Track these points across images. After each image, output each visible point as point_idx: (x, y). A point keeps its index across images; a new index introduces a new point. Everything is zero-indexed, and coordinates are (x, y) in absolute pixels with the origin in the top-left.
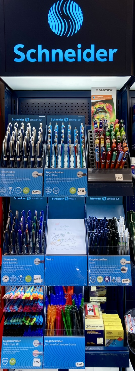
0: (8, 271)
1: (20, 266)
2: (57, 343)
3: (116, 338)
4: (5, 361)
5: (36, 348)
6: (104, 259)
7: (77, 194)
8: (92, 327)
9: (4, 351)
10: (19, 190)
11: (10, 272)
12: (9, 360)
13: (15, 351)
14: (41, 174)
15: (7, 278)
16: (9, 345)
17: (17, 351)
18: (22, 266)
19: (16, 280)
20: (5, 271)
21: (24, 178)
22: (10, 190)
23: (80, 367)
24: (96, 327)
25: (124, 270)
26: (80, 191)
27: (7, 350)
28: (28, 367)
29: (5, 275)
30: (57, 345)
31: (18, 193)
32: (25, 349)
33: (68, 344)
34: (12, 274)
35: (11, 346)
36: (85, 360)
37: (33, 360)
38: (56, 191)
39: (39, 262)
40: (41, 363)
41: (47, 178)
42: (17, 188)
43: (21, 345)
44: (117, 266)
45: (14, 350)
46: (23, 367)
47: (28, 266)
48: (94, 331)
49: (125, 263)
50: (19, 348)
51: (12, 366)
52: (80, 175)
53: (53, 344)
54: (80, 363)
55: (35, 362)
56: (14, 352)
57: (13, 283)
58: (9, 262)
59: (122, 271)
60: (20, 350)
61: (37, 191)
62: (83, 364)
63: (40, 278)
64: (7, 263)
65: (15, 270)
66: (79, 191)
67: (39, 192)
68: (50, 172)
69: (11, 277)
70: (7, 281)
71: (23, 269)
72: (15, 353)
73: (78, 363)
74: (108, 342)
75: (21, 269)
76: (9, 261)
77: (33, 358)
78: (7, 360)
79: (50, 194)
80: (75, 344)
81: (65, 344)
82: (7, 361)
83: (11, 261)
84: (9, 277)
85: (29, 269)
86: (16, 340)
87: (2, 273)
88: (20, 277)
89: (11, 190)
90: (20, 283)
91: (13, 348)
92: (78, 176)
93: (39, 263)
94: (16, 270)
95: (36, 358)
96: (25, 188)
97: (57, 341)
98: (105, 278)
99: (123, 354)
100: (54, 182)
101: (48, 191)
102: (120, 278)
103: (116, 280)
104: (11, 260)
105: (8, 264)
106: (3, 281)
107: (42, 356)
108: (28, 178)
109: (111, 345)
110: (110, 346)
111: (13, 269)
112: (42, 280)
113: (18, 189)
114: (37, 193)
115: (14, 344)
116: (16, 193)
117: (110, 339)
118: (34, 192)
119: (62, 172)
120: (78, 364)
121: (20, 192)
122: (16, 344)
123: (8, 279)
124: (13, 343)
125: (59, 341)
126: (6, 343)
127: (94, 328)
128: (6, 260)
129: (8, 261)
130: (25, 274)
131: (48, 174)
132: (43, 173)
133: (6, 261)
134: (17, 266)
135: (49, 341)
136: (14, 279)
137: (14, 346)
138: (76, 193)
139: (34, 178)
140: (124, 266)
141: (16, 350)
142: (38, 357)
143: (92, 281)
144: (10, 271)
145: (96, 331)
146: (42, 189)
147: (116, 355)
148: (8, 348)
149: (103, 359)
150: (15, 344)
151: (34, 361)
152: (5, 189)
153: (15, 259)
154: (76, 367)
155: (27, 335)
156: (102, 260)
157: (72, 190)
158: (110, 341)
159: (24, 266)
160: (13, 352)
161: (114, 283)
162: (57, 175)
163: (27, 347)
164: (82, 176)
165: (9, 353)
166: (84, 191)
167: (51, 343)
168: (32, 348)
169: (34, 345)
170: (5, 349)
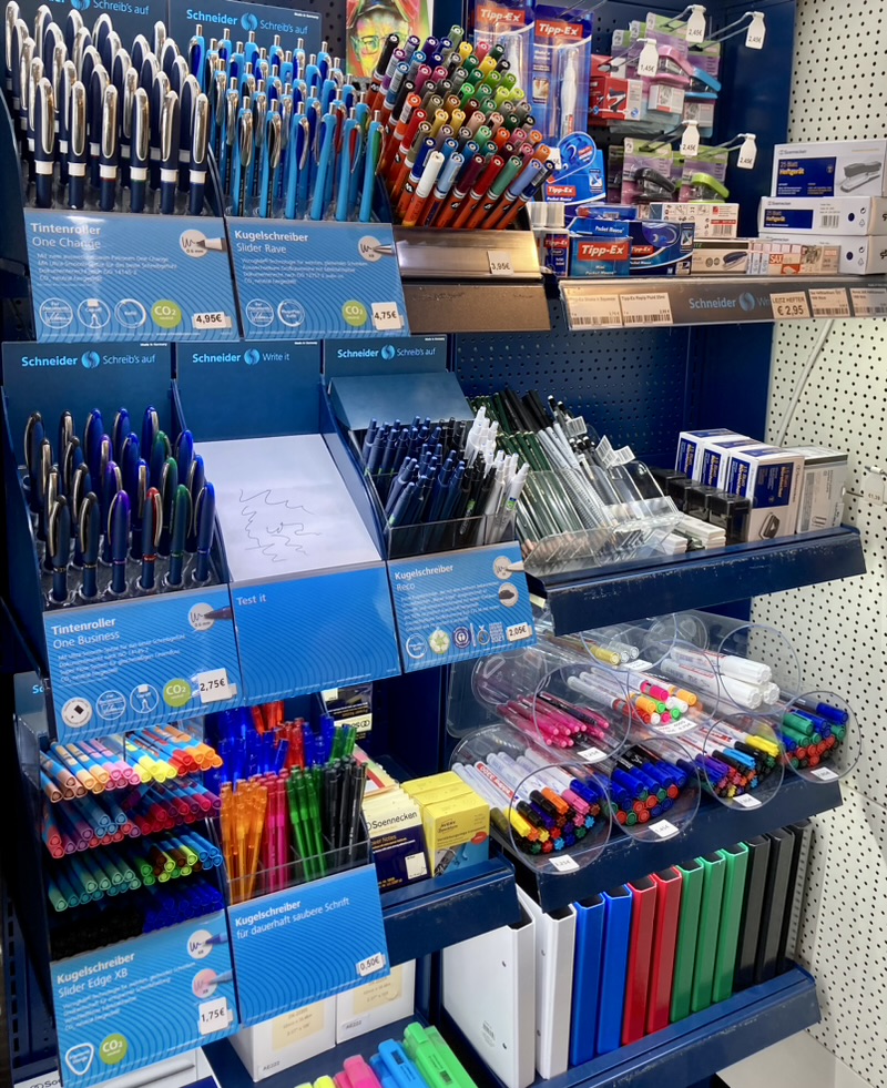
0: (83, 676)
1: (131, 646)
2: (279, 916)
3: (468, 838)
4: (79, 1058)
5: (201, 964)
6: (442, 569)
7: (373, 328)
8: (384, 823)
9: (67, 1021)
10: (135, 313)
11: (92, 681)
12: (97, 1046)
13: (119, 1003)
14: (216, 243)
15: (82, 706)
16: (86, 986)
17: (127, 1001)
18: (140, 644)
19: (124, 708)
20: (66, 679)
21: (145, 259)
22: (92, 310)
23: (373, 973)
24: (397, 819)
25: (508, 595)
26: (381, 315)
27: (79, 1010)
28: (180, 1045)
29: (71, 694)
30: (282, 923)
31: (132, 327)
32: (156, 980)
33: (320, 910)
34: (102, 688)
35: (99, 989)
36: (385, 943)
37: (198, 1013)
38: (291, 314)
39: (208, 616)
40: (230, 1011)
41: (244, 260)
42: (124, 301)
43: (135, 971)
44: (487, 585)
45: (110, 1000)
46: (159, 1053)
47: (167, 639)
48: (392, 838)
49: (507, 570)
50: (131, 985)
51: (113, 1066)
52: (371, 252)
53: (268, 927)
54: (370, 958)
55: (207, 1016)
56: (113, 1009)
57: (112, 722)
58: (82, 640)
59: (502, 601)
60: (138, 990)
61: (216, 314)
62: (380, 960)
63: (225, 681)
64: (70, 643)
65: (112, 667)
66: (377, 316)
67: (225, 322)
68: (253, 237)
69: (102, 699)
70: (86, 722)
71: (147, 657)
72: (117, 1012)
73: (365, 961)
74: (443, 860)
75: (139, 659)
76: (81, 633)
77: (195, 1005)
78: (87, 1052)
79: (271, 327)
80: (346, 900)
81: (310, 909)
82: (88, 1055)
83: (86, 633)
84: (92, 701)
85: (171, 652)
86: (111, 958)
87: (54, 690)
88: (140, 691)
89: (98, 314)
90: (142, 716)
91: (104, 994)
92: (366, 255)
93: (212, 621)
94: (117, 665)
95: (209, 998)
96: (158, 302)
97: (281, 910)
98: (454, 635)
99: (497, 884)
100: (276, 278)
101: (260, 317)
102: (499, 625)
103: (488, 635)
104: (87, 626)
105: (77, 648)
106: (67, 722)
107: (232, 983)
108: (166, 260)
109: (452, 867)
110: (448, 870)
111: (102, 665)
112: (234, 685)
113: (129, 307)
114: (216, 325)
115: (110, 977)
116: (124, 324)
117: (447, 848)
118: (203, 318)
119: (300, 238)
120: (365, 967)
121: (142, 322)
122: (118, 974)
123: (87, 710)
124: (103, 973)
125: (288, 907)
126: (69, 984)
127: (389, 826)
128: (63, 630)
129: (74, 635)
130: (159, 674)
131: (247, 242)
132: (224, 236)
133: (67, 636)
134: (117, 648)
135: (251, 920)
136: (116, 706)
137: (110, 986)
138: (369, 324)
139: (187, 256)
140: (506, 581)
141: (123, 997)
142: (216, 995)
143: (414, 653)
144: (89, 675)
145: (400, 834)
146: (233, 308)
147: (478, 893)
148: (84, 1000)
149: (439, 921)
150: (114, 976)
151: (201, 1014)
152: (65, 308)
153: (102, 623)
154: (359, 979)
155: (158, 927)
156: (436, 570)
157: (350, 310)
158: (449, 852)
159: (148, 643)
160: (106, 1011)
161: (486, 646)
162: (283, 249)
163: (165, 970)
164: (377, 257)
165: (92, 1020)
166: (397, 314)
167: (257, 923)
168: (188, 966)
169: (195, 955)
170: (69, 1009)
